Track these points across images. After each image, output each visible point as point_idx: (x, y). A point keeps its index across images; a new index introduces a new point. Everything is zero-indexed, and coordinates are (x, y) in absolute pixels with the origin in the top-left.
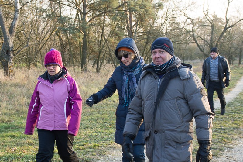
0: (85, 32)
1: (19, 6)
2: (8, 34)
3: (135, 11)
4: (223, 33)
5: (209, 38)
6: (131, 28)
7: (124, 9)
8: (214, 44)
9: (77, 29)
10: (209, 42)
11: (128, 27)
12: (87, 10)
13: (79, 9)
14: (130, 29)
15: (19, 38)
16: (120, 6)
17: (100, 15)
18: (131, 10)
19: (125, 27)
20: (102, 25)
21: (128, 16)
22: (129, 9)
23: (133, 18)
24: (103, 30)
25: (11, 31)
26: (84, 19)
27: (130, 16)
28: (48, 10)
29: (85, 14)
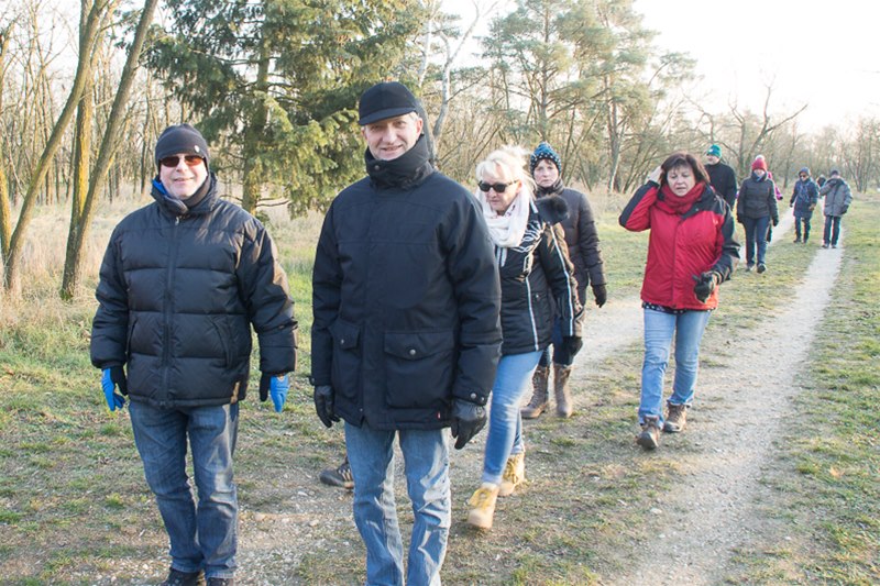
0: (543, 133)
1: (448, 96)
2: (431, 136)
3: (623, 102)
4: (760, 139)
5: (737, 146)
6: (615, 127)
7: (604, 98)
8: (745, 155)
9: (532, 129)
10: (738, 152)
11: (610, 126)
12: (548, 101)
13: (535, 99)
14: (612, 129)
15: (445, 142)
16: (598, 95)
17: (566, 108)
18: (616, 100)
19: (606, 127)
20: (570, 123)
21: (611, 109)
22: (613, 99)
23: (619, 113)
24: (571, 130)
25: (436, 133)
26: (542, 114)
27: (614, 110)
28: (489, 101)
29: (544, 106)
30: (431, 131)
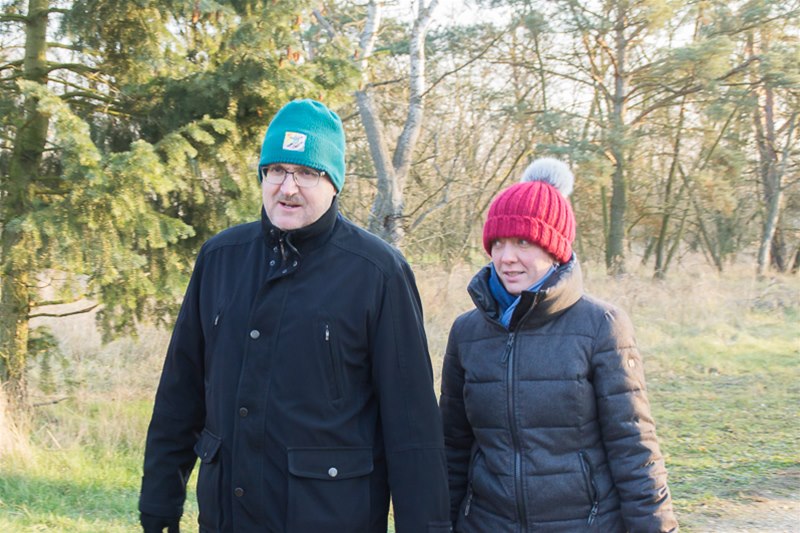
0: (618, 156)
1: (422, 86)
2: (389, 168)
3: (785, 84)
6: (771, 137)
7: (747, 79)
9: (593, 149)
11: (760, 135)
12: (627, 88)
13: (601, 87)
14: (765, 142)
15: (419, 180)
16: (733, 73)
17: (666, 103)
18: (771, 82)
19: (752, 137)
20: (673, 134)
21: (762, 102)
22: (767, 79)
23: (780, 106)
24: (677, 146)
25: (398, 160)
26: (616, 117)
27: (769, 101)
28: (507, 93)
29: (619, 100)
30: (387, 157)
